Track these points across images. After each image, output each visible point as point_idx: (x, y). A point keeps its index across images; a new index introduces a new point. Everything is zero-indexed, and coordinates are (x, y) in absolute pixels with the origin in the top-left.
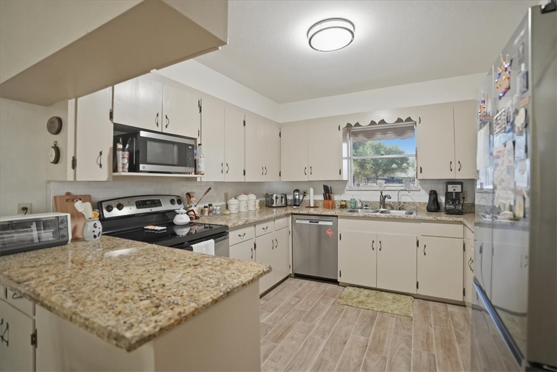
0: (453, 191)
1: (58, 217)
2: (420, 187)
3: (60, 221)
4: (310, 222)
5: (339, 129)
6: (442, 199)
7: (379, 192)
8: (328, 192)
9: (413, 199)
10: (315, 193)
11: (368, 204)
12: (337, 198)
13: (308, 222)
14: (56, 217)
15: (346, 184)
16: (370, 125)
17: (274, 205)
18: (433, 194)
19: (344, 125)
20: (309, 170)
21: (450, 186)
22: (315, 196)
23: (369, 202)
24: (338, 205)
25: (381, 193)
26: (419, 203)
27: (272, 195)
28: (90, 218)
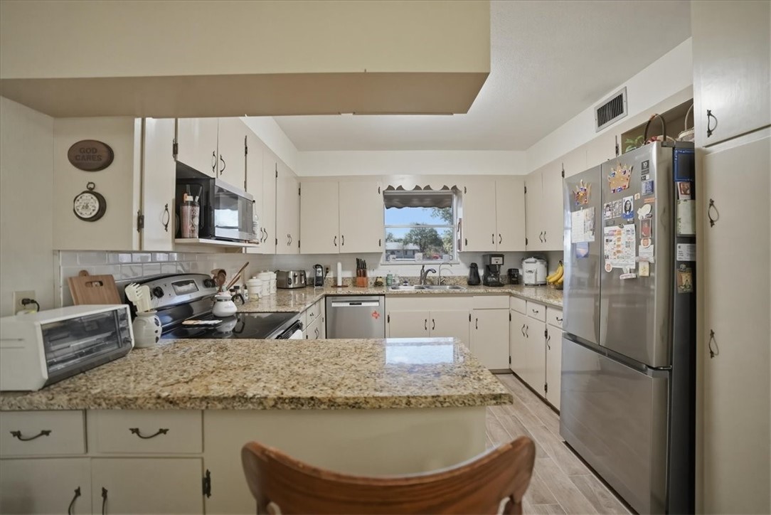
0: (495, 263)
1: (116, 310)
2: (459, 260)
3: (119, 318)
4: (350, 304)
5: (379, 192)
6: (481, 272)
7: (421, 266)
8: (361, 267)
9: (452, 273)
10: (343, 269)
11: (407, 280)
12: (371, 274)
13: (347, 305)
14: (113, 311)
15: (380, 257)
16: (414, 189)
17: (291, 286)
18: (474, 267)
19: (384, 188)
20: (339, 239)
21: (493, 259)
22: (344, 273)
23: (407, 278)
24: (371, 283)
25: (423, 267)
26: (459, 277)
27: (288, 273)
28: (147, 311)
